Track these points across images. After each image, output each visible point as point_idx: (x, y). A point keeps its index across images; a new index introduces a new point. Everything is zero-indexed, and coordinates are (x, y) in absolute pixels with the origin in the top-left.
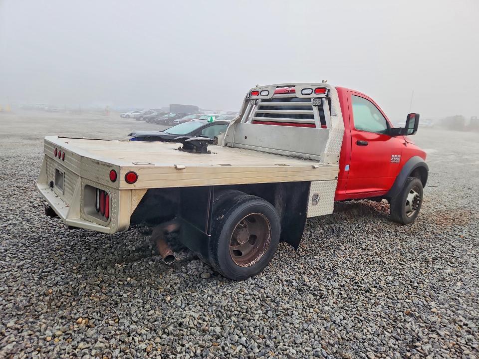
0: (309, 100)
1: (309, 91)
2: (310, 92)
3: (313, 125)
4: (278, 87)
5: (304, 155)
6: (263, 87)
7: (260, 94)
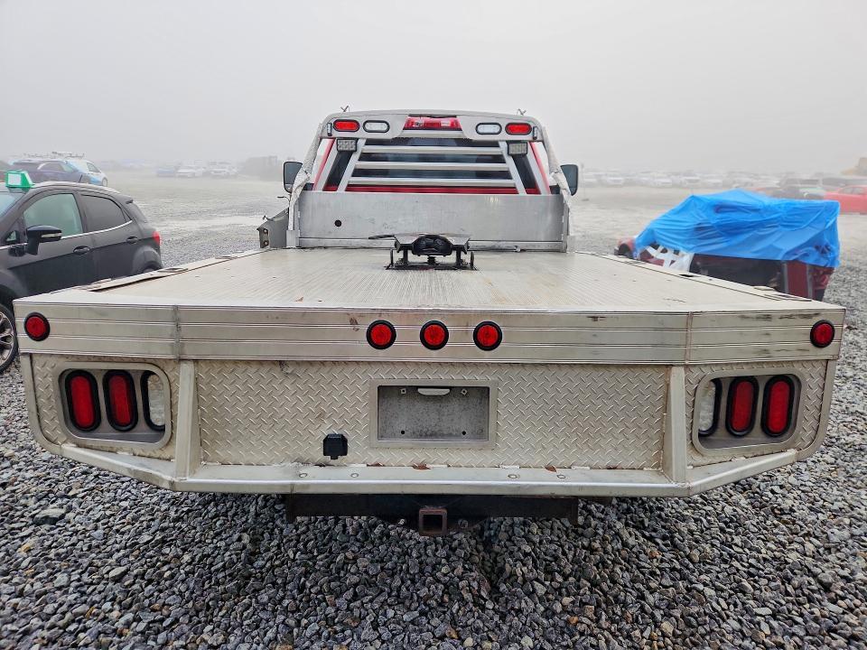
1: (495, 129)
2: (497, 131)
4: (413, 116)
5: (503, 245)
6: (367, 114)
7: (361, 128)
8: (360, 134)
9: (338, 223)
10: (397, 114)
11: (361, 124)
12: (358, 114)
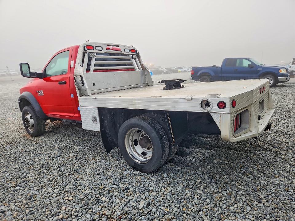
0: (128, 55)
1: (128, 51)
3: (133, 69)
4: (108, 45)
6: (96, 44)
7: (95, 49)
8: (94, 51)
9: (94, 84)
10: (104, 44)
11: (94, 47)
12: (93, 43)
